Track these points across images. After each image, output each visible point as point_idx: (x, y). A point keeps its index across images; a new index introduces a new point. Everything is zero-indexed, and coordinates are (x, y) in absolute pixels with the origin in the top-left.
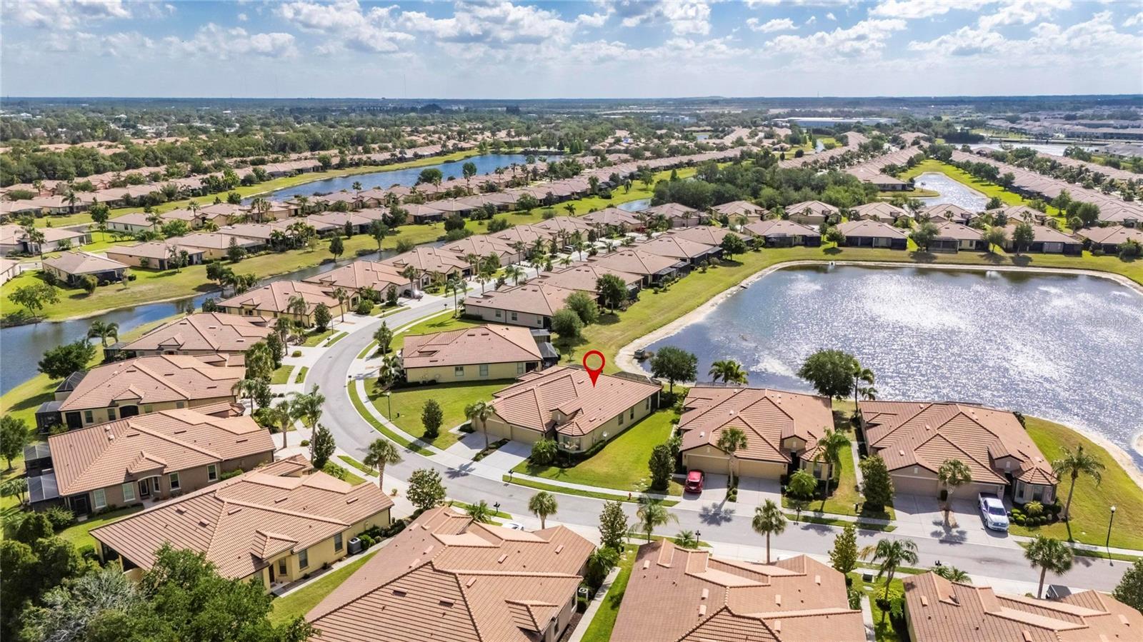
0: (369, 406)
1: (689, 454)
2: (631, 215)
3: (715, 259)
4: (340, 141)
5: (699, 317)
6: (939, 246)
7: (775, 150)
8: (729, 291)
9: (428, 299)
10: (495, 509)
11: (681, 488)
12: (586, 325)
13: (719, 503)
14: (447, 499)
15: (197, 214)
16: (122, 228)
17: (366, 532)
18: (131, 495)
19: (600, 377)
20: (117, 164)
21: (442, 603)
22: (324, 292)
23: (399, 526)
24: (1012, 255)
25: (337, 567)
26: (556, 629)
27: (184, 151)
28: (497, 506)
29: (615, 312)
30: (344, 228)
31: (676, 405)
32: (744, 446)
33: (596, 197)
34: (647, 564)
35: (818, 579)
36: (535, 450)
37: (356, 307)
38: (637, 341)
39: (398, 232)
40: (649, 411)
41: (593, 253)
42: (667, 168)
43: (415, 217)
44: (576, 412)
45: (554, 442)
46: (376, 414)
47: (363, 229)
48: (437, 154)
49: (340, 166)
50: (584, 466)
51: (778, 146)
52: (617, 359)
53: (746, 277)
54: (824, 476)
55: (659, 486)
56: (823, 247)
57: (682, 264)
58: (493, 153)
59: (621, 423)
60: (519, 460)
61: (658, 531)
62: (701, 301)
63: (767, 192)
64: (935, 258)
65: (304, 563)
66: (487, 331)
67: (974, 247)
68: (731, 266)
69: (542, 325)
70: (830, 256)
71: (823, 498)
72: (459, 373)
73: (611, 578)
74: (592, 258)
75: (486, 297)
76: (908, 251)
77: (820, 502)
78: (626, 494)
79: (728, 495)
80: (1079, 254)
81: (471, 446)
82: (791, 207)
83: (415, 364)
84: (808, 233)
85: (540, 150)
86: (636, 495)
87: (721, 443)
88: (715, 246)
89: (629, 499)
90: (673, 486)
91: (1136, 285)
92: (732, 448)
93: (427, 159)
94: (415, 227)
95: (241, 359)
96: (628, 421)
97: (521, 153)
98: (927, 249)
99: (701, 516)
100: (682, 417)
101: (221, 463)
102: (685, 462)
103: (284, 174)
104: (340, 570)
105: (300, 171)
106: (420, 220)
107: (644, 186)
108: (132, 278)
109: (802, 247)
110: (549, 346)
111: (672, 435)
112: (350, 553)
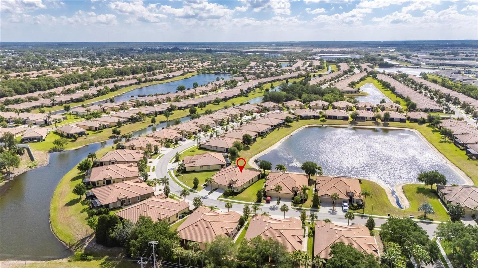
0: (176, 178)
1: (267, 192)
2: (255, 106)
3: (283, 125)
4: (143, 69)
5: (275, 147)
6: (359, 119)
7: (312, 72)
8: (286, 137)
9: (188, 141)
10: (215, 207)
11: (265, 201)
12: (239, 151)
13: (275, 205)
14: (203, 205)
15: (101, 107)
16: (75, 113)
17: (183, 213)
18: (119, 205)
19: (243, 170)
20: (62, 83)
21: (206, 228)
22: (155, 141)
23: (191, 212)
24: (383, 122)
25: (177, 222)
26: (233, 234)
27: (85, 76)
28: (216, 206)
29: (248, 146)
30: (154, 113)
31: (265, 178)
32: (281, 190)
33: (243, 96)
34: (254, 219)
35: (295, 222)
36: (226, 191)
37: (165, 145)
38: (255, 156)
39: (173, 113)
40: (257, 180)
41: (241, 124)
42: (269, 82)
43: (178, 107)
44: (237, 180)
45: (231, 189)
46: (178, 181)
47: (161, 113)
48: (181, 75)
49: (145, 82)
50: (239, 195)
51: (313, 71)
52: (249, 162)
53: (293, 131)
54: (303, 197)
55: (259, 201)
56: (321, 119)
57: (271, 128)
58: (203, 73)
59: (249, 183)
60: (221, 194)
61: (257, 212)
62: (277, 141)
63: (304, 96)
64: (358, 123)
65: (169, 221)
66: (209, 155)
67: (371, 119)
68: (288, 127)
69: (225, 151)
70: (322, 123)
71: (302, 203)
72: (202, 168)
73: (246, 223)
74: (241, 126)
75: (208, 142)
76: (349, 121)
77: (301, 204)
78: (250, 203)
79: (277, 203)
80: (405, 122)
81: (207, 190)
82: (312, 102)
83: (188, 166)
84: (315, 114)
85: (221, 72)
86: (253, 203)
87: (275, 189)
88: (283, 120)
89: (251, 204)
90: (263, 201)
91: (420, 134)
92: (278, 190)
93: (177, 77)
94: (179, 111)
95: (136, 164)
96: (251, 183)
97: (214, 73)
98: (355, 120)
99: (270, 208)
100: (267, 181)
101: (141, 196)
102: (266, 194)
103: (125, 86)
104: (178, 222)
105: (131, 85)
106: (180, 108)
107: (260, 91)
108: (88, 134)
109: (313, 119)
110: (228, 159)
111: (263, 187)
112: (180, 218)
